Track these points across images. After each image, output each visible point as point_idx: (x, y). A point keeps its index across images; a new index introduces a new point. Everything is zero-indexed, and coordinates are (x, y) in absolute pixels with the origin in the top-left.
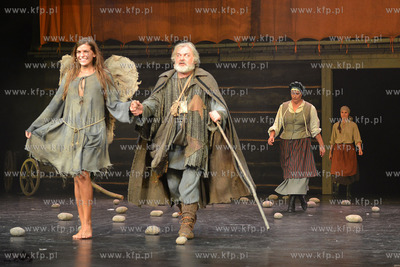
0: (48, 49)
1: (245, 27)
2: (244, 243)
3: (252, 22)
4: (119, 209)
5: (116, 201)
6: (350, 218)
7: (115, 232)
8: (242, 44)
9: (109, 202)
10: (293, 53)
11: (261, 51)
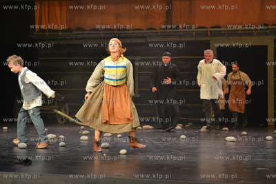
0: (40, 33)
1: (162, 19)
2: (162, 153)
3: (167, 17)
4: (84, 132)
5: (82, 127)
6: (228, 138)
7: (82, 147)
8: (161, 31)
9: (78, 128)
10: (192, 36)
11: (173, 35)
